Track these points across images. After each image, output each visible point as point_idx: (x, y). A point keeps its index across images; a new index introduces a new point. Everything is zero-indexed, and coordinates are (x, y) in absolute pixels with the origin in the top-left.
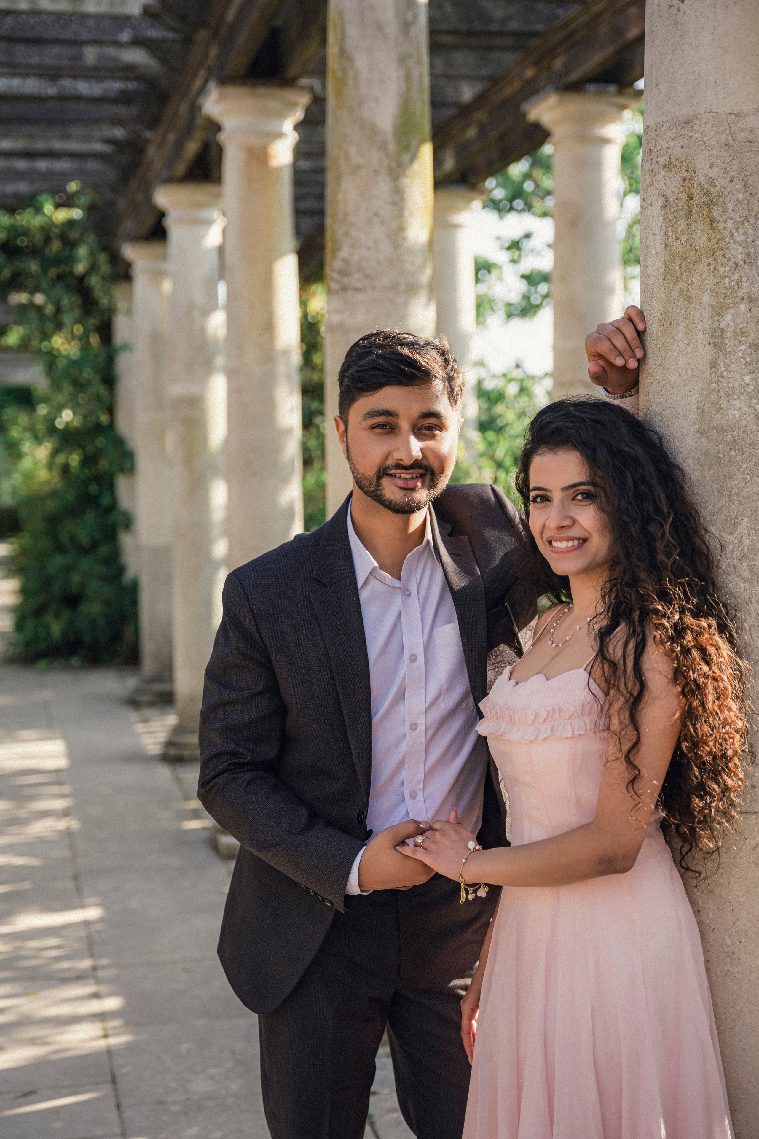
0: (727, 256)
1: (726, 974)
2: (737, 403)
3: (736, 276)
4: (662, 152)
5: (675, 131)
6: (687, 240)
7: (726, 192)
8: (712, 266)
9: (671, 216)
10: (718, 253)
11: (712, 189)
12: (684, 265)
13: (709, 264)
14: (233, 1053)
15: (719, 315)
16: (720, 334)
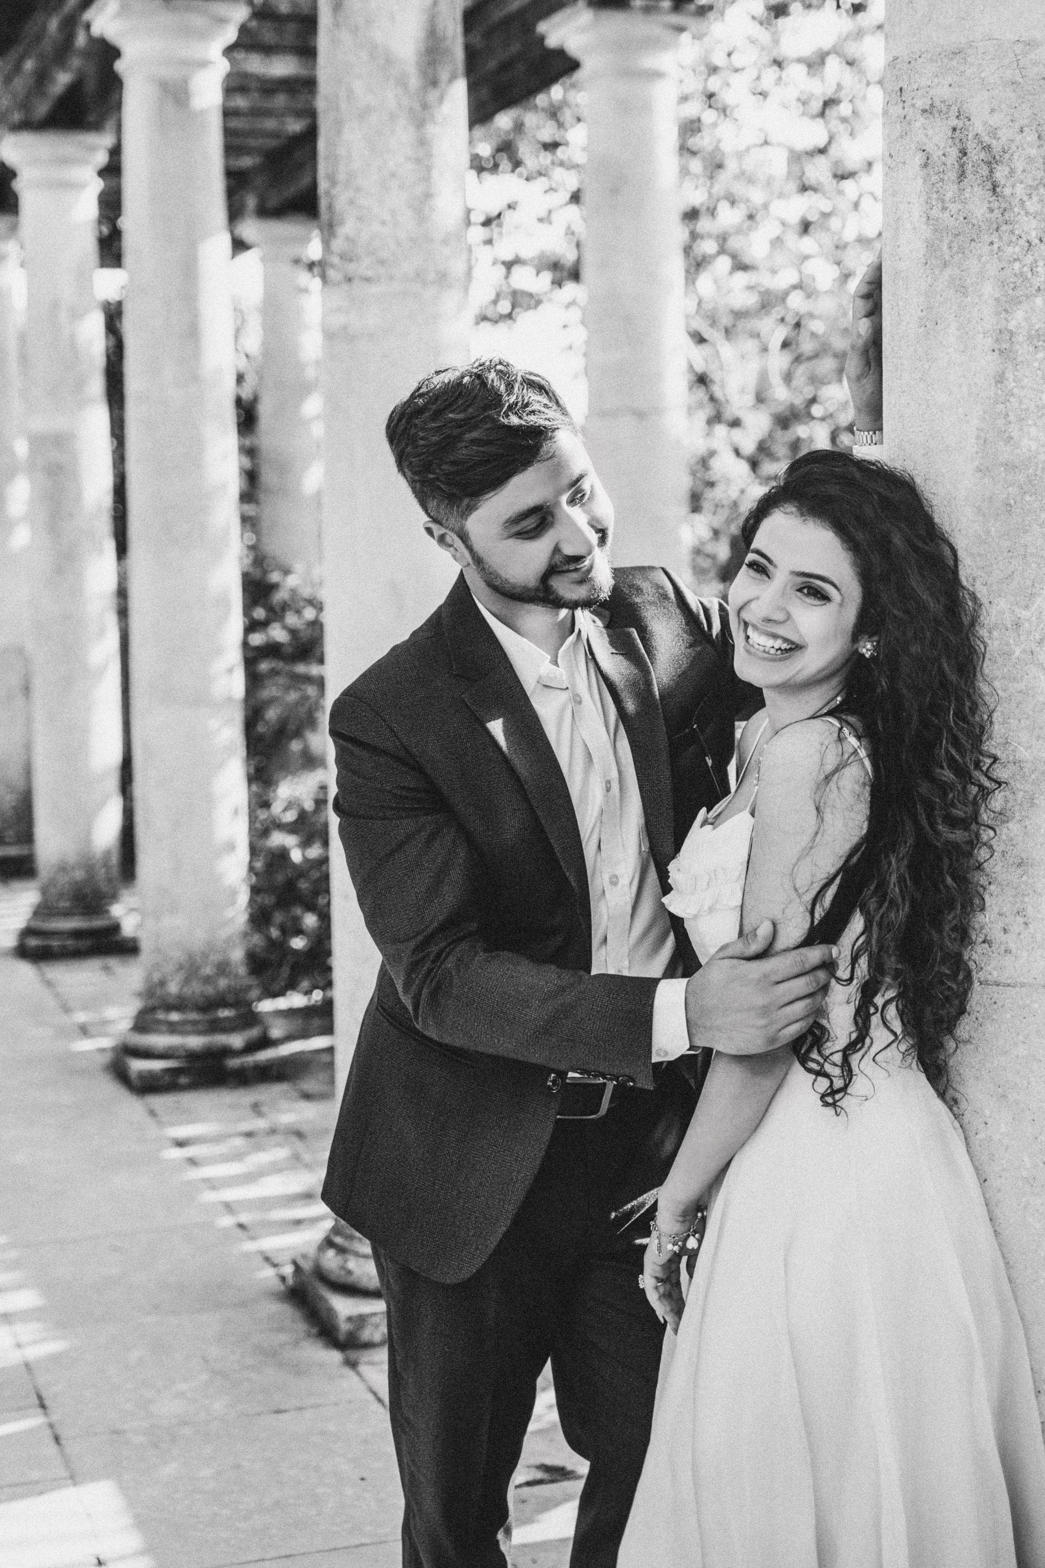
0: (1017, 232)
1: (1025, 1207)
2: (1033, 431)
3: (1029, 259)
4: (920, 92)
5: (939, 63)
6: (959, 210)
7: (1014, 148)
8: (996, 246)
9: (934, 178)
10: (1004, 228)
11: (994, 141)
12: (955, 245)
13: (992, 243)
14: (205, 1360)
15: (1006, 311)
16: (1008, 338)
